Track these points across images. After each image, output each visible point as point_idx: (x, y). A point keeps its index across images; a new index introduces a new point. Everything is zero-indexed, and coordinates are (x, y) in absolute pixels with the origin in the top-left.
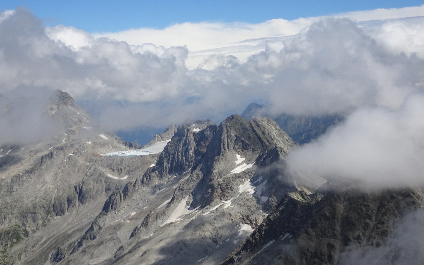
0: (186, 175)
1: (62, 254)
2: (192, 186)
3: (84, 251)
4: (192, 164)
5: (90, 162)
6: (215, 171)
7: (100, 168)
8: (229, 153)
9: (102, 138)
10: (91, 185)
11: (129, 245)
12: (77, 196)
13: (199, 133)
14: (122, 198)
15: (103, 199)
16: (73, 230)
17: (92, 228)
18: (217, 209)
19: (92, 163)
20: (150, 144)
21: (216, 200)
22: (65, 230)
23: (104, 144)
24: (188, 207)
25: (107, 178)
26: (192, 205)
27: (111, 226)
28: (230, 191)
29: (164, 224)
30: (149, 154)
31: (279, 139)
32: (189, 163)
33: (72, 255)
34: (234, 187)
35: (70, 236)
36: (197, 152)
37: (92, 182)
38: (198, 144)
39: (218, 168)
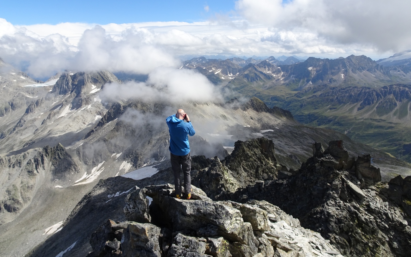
0: (68, 94)
1: (4, 135)
2: (71, 100)
3: (17, 133)
4: (71, 89)
5: (16, 90)
6: (82, 92)
7: (22, 93)
8: (88, 84)
9: (21, 78)
10: (17, 101)
11: (41, 128)
12: (10, 107)
13: (73, 76)
14: (36, 106)
15: (25, 107)
16: (10, 123)
17: (20, 121)
18: (84, 109)
19: (17, 91)
20: (48, 81)
21: (83, 105)
22: (5, 123)
23: (23, 81)
24: (70, 109)
25: (27, 98)
26: (72, 108)
27: (31, 120)
28: (90, 101)
29: (59, 117)
30: (48, 85)
31: (111, 78)
32: (69, 89)
33: (10, 135)
34: (92, 99)
35: (8, 126)
36: (73, 84)
37: (18, 100)
38: (73, 80)
39: (84, 90)
